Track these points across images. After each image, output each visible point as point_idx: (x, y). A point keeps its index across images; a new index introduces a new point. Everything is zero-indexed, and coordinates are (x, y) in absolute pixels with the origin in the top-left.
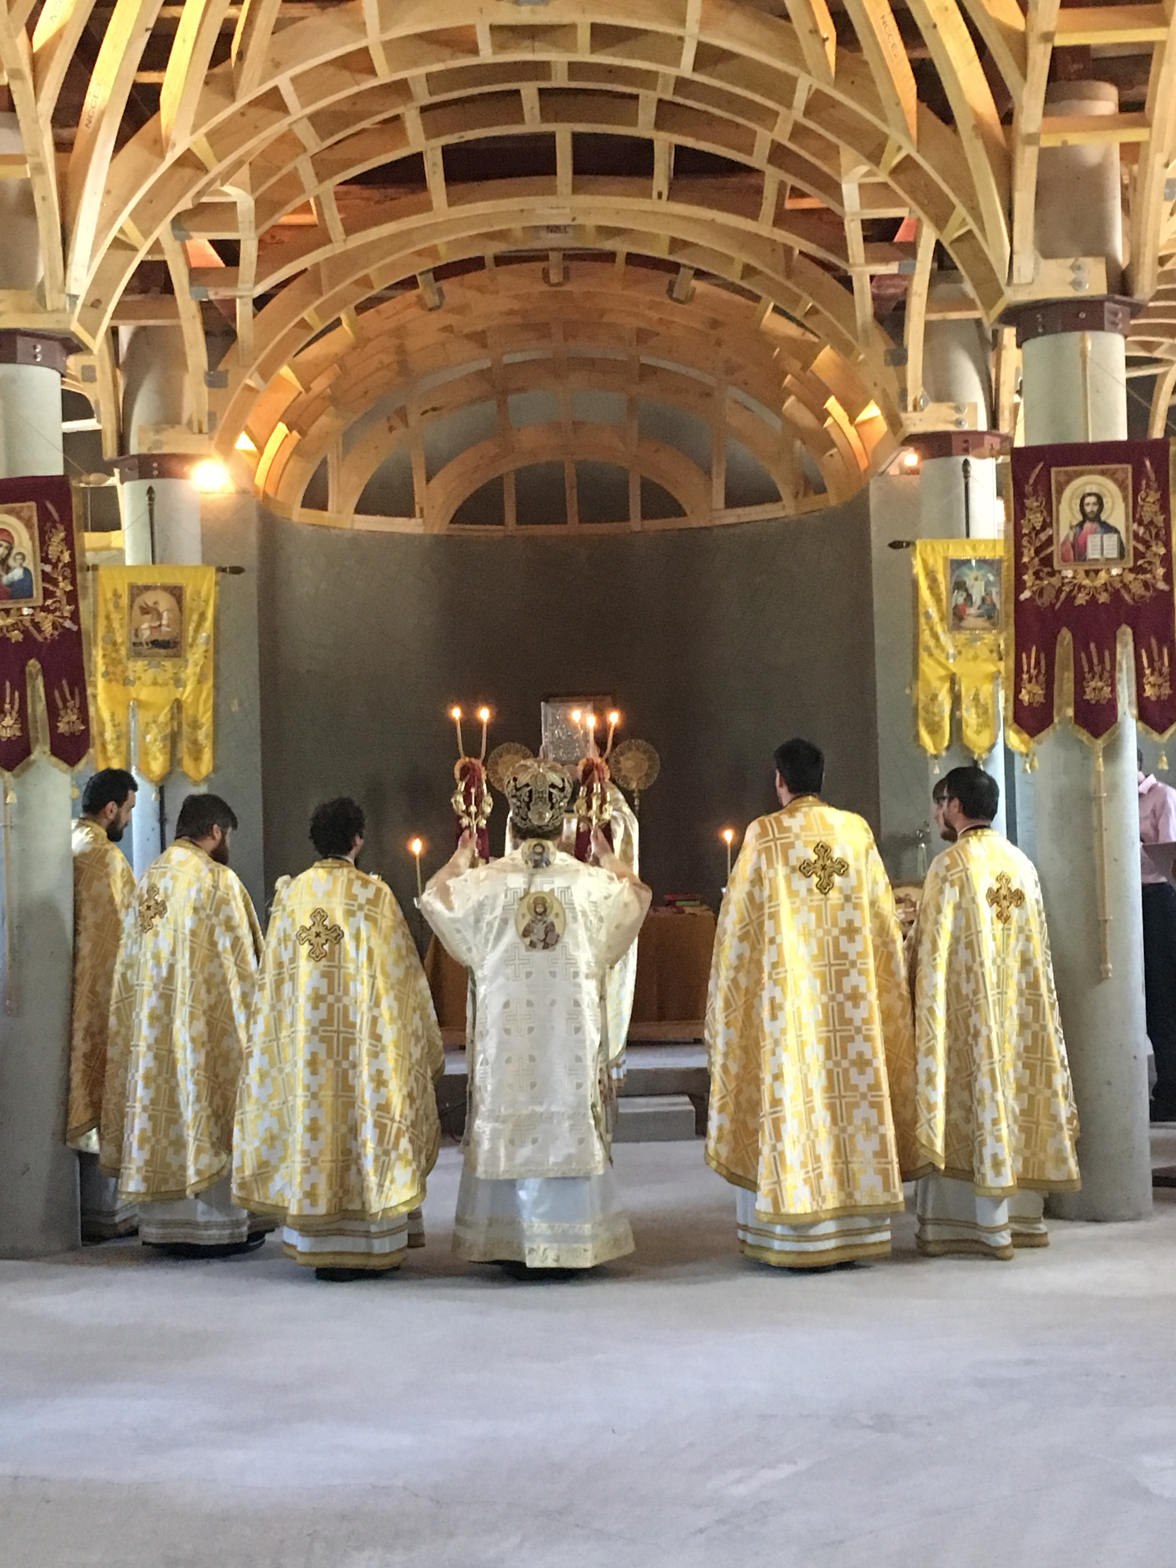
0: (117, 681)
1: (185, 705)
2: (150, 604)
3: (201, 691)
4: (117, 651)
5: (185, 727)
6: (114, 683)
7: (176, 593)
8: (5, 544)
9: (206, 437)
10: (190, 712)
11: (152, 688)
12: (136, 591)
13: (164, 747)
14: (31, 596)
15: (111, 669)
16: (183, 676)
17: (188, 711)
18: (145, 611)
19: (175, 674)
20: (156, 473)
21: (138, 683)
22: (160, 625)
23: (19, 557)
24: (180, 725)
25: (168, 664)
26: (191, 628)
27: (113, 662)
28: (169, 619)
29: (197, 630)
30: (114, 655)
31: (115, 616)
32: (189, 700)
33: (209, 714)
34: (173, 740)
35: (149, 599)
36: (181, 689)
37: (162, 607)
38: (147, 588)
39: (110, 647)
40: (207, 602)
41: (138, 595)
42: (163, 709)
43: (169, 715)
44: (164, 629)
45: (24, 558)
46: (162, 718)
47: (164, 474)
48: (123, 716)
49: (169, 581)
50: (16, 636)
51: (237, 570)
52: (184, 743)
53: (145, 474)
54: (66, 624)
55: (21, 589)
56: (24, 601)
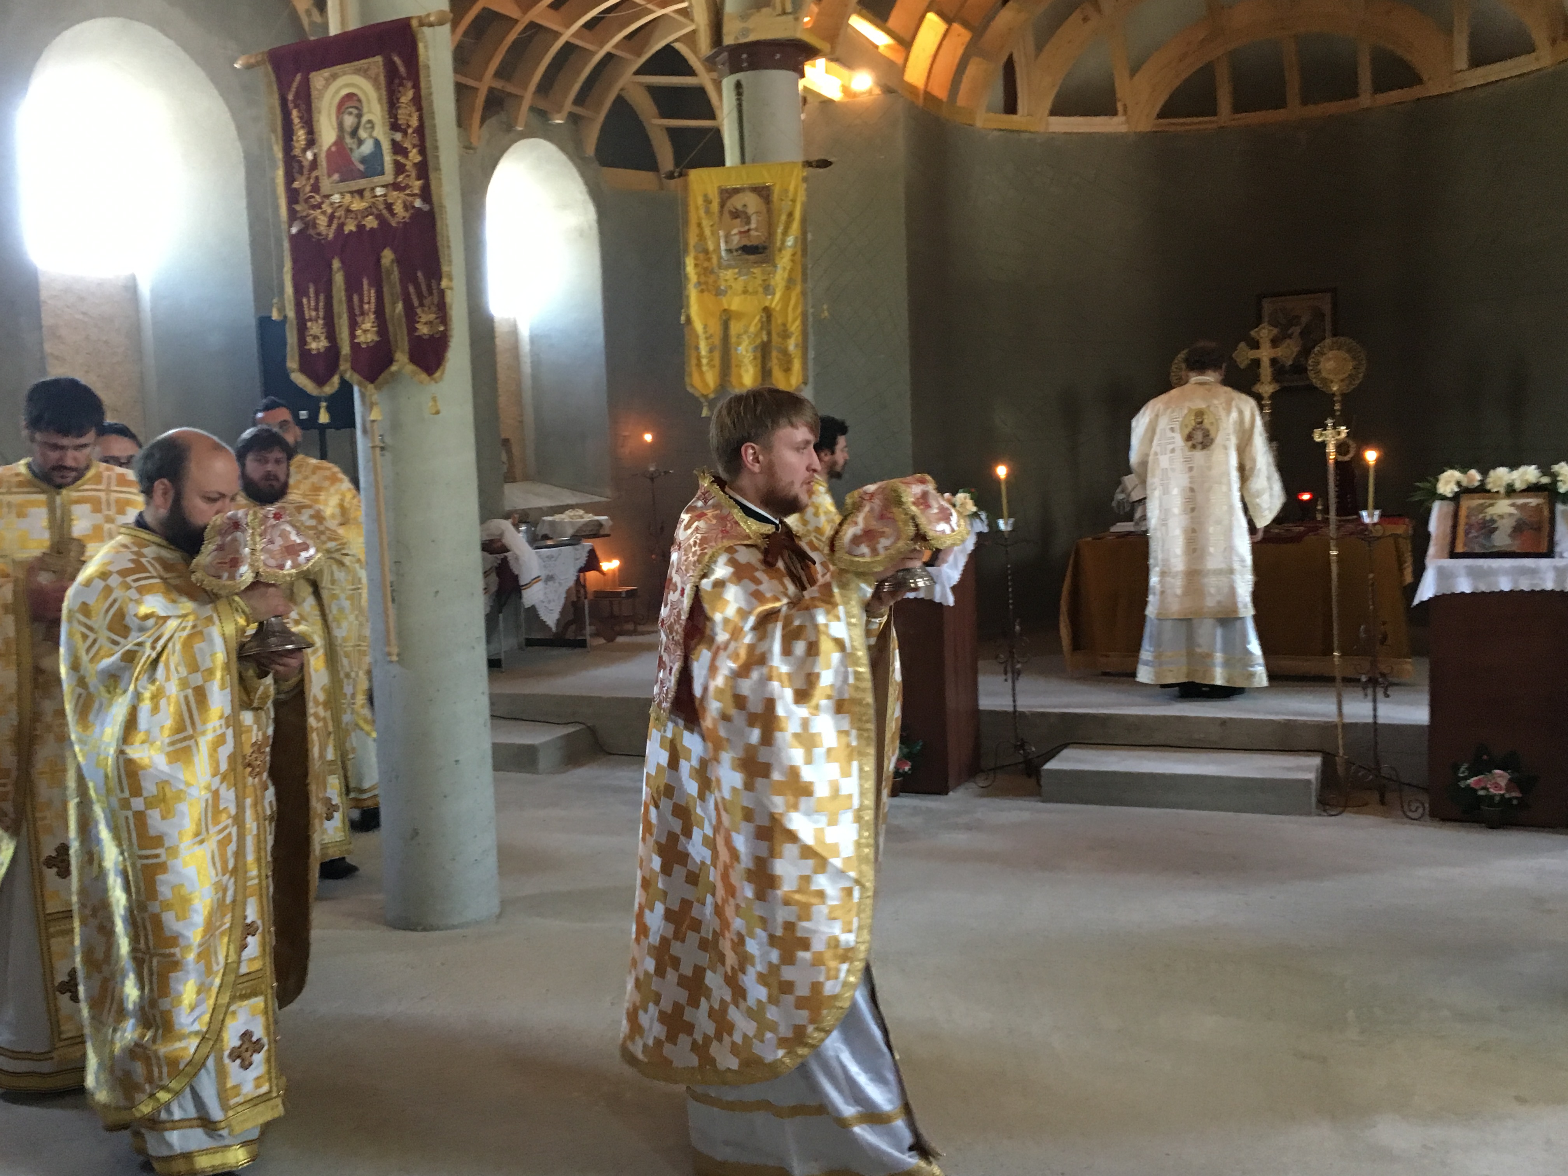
0: (709, 291)
1: (774, 313)
2: (740, 207)
3: (790, 298)
4: (709, 260)
5: (775, 337)
6: (706, 294)
7: (763, 192)
8: (355, 111)
9: (791, 17)
10: (780, 321)
11: (743, 296)
12: (727, 194)
13: (755, 358)
14: (383, 174)
15: (703, 279)
16: (772, 283)
17: (778, 320)
18: (735, 215)
19: (764, 280)
20: (745, 65)
21: (729, 292)
23: (369, 125)
24: (769, 334)
25: (757, 271)
26: (780, 230)
27: (705, 272)
28: (758, 221)
29: (785, 233)
30: (706, 264)
31: (706, 223)
32: (778, 308)
33: (798, 322)
34: (764, 351)
35: (737, 202)
36: (770, 297)
37: (751, 210)
38: (736, 191)
39: (701, 256)
40: (794, 201)
41: (729, 198)
42: (754, 317)
43: (760, 325)
44: (753, 233)
45: (373, 128)
46: (752, 329)
47: (755, 65)
48: (715, 328)
49: (757, 181)
50: (371, 222)
51: (824, 164)
52: (774, 354)
53: (735, 68)
54: (418, 203)
55: (373, 164)
56: (377, 179)
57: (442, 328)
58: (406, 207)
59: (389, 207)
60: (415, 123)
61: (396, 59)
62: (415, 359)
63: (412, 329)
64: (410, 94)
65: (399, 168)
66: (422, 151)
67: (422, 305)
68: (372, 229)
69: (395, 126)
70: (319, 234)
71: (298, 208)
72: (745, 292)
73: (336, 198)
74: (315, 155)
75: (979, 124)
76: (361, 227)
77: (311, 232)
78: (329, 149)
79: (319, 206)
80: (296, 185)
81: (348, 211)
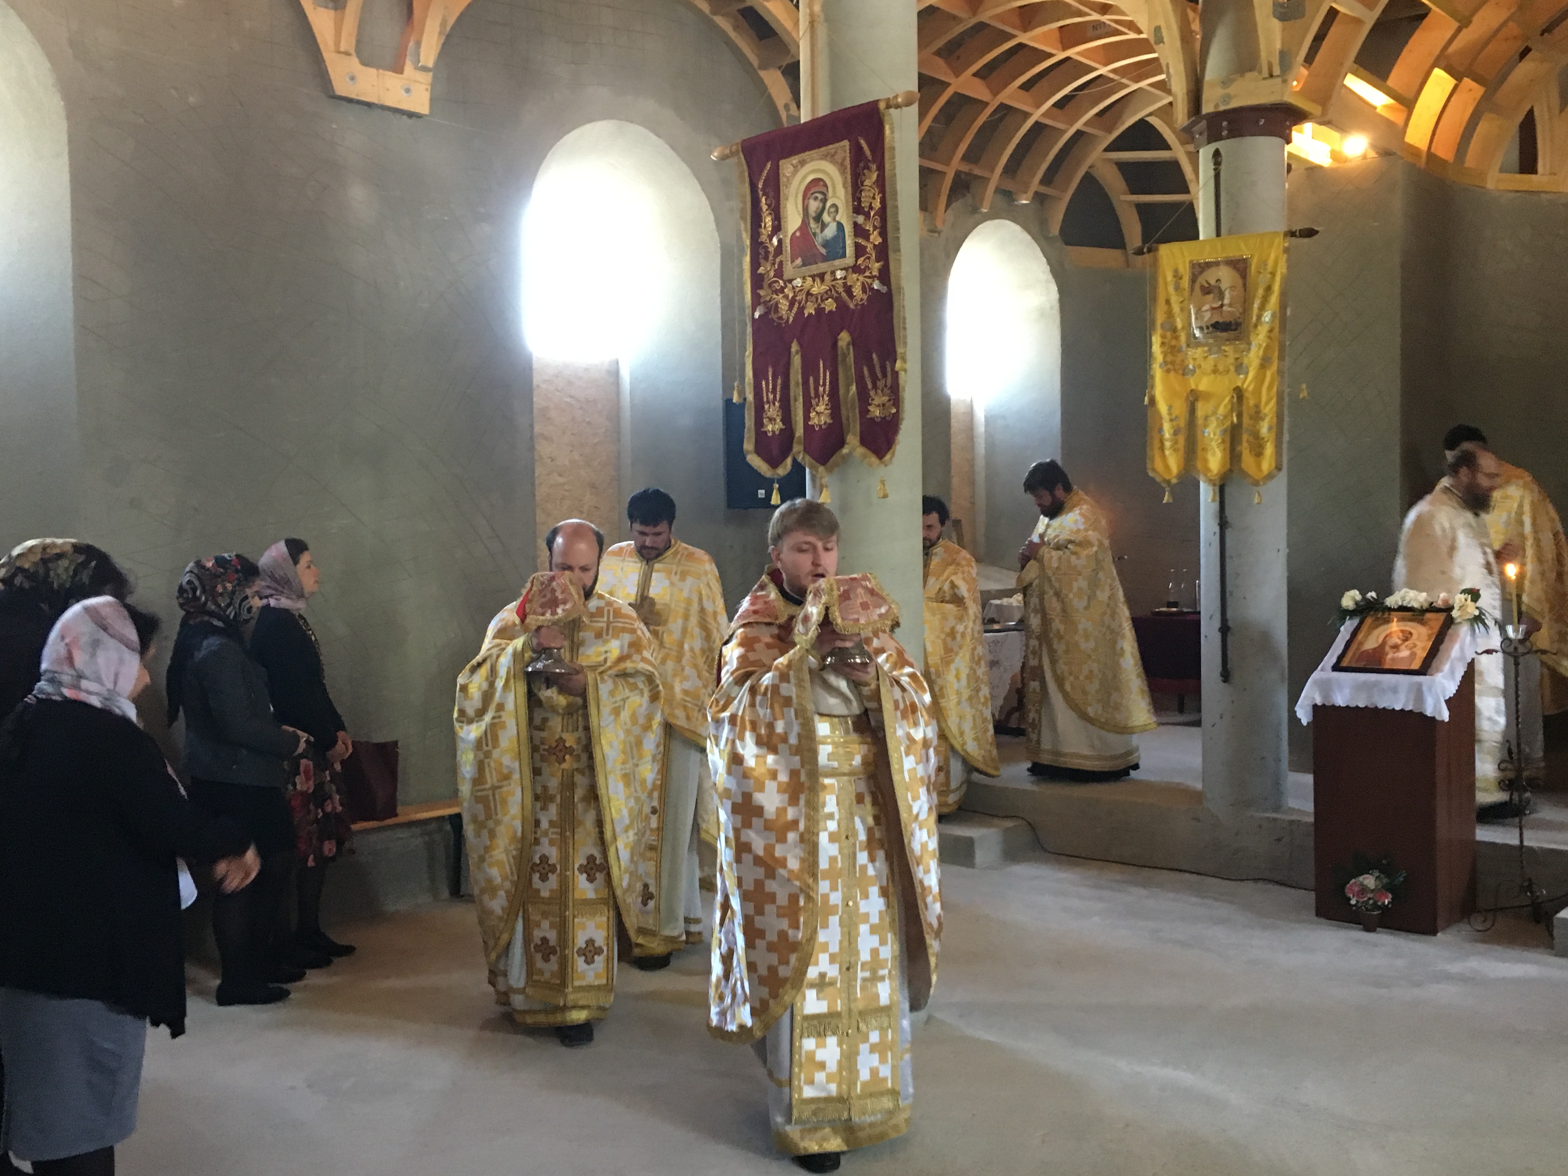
0: (1175, 370)
1: (1246, 395)
2: (1213, 282)
3: (1264, 377)
4: (1177, 338)
5: (1246, 420)
6: (1172, 374)
7: (1240, 266)
8: (820, 196)
9: (1279, 80)
10: (1252, 403)
11: (1213, 376)
12: (1199, 268)
13: (1223, 441)
14: (844, 255)
15: (1169, 358)
16: (1246, 361)
17: (1250, 401)
18: (1207, 290)
19: (1237, 359)
20: (1225, 133)
21: (1198, 371)
22: (1222, 306)
23: (833, 210)
24: (1240, 416)
25: (1229, 348)
26: (1256, 305)
27: (1172, 350)
28: (1232, 298)
29: (1262, 308)
30: (1173, 343)
31: (1175, 300)
32: (1251, 388)
33: (1273, 402)
34: (1233, 434)
35: (1211, 276)
36: (1242, 376)
37: (1224, 285)
38: (1208, 265)
39: (1169, 334)
40: (1273, 274)
41: (1201, 272)
42: (1224, 399)
43: (1230, 407)
44: (1227, 309)
45: (837, 211)
46: (1222, 411)
47: (1235, 133)
48: (1181, 409)
49: (1233, 253)
50: (830, 305)
51: (1310, 233)
52: (1245, 437)
53: (1214, 136)
54: (876, 285)
55: (835, 249)
56: (837, 262)
57: (894, 411)
58: (864, 290)
59: (848, 290)
60: (877, 205)
61: (863, 142)
62: (864, 442)
63: (864, 411)
64: (874, 176)
65: (860, 250)
66: (883, 234)
67: (875, 387)
68: (830, 312)
69: (858, 210)
70: (781, 318)
71: (762, 293)
72: (1215, 371)
73: (798, 282)
74: (780, 241)
75: (1490, 185)
76: (820, 310)
77: (773, 316)
78: (794, 233)
79: (782, 290)
80: (761, 270)
81: (809, 294)
